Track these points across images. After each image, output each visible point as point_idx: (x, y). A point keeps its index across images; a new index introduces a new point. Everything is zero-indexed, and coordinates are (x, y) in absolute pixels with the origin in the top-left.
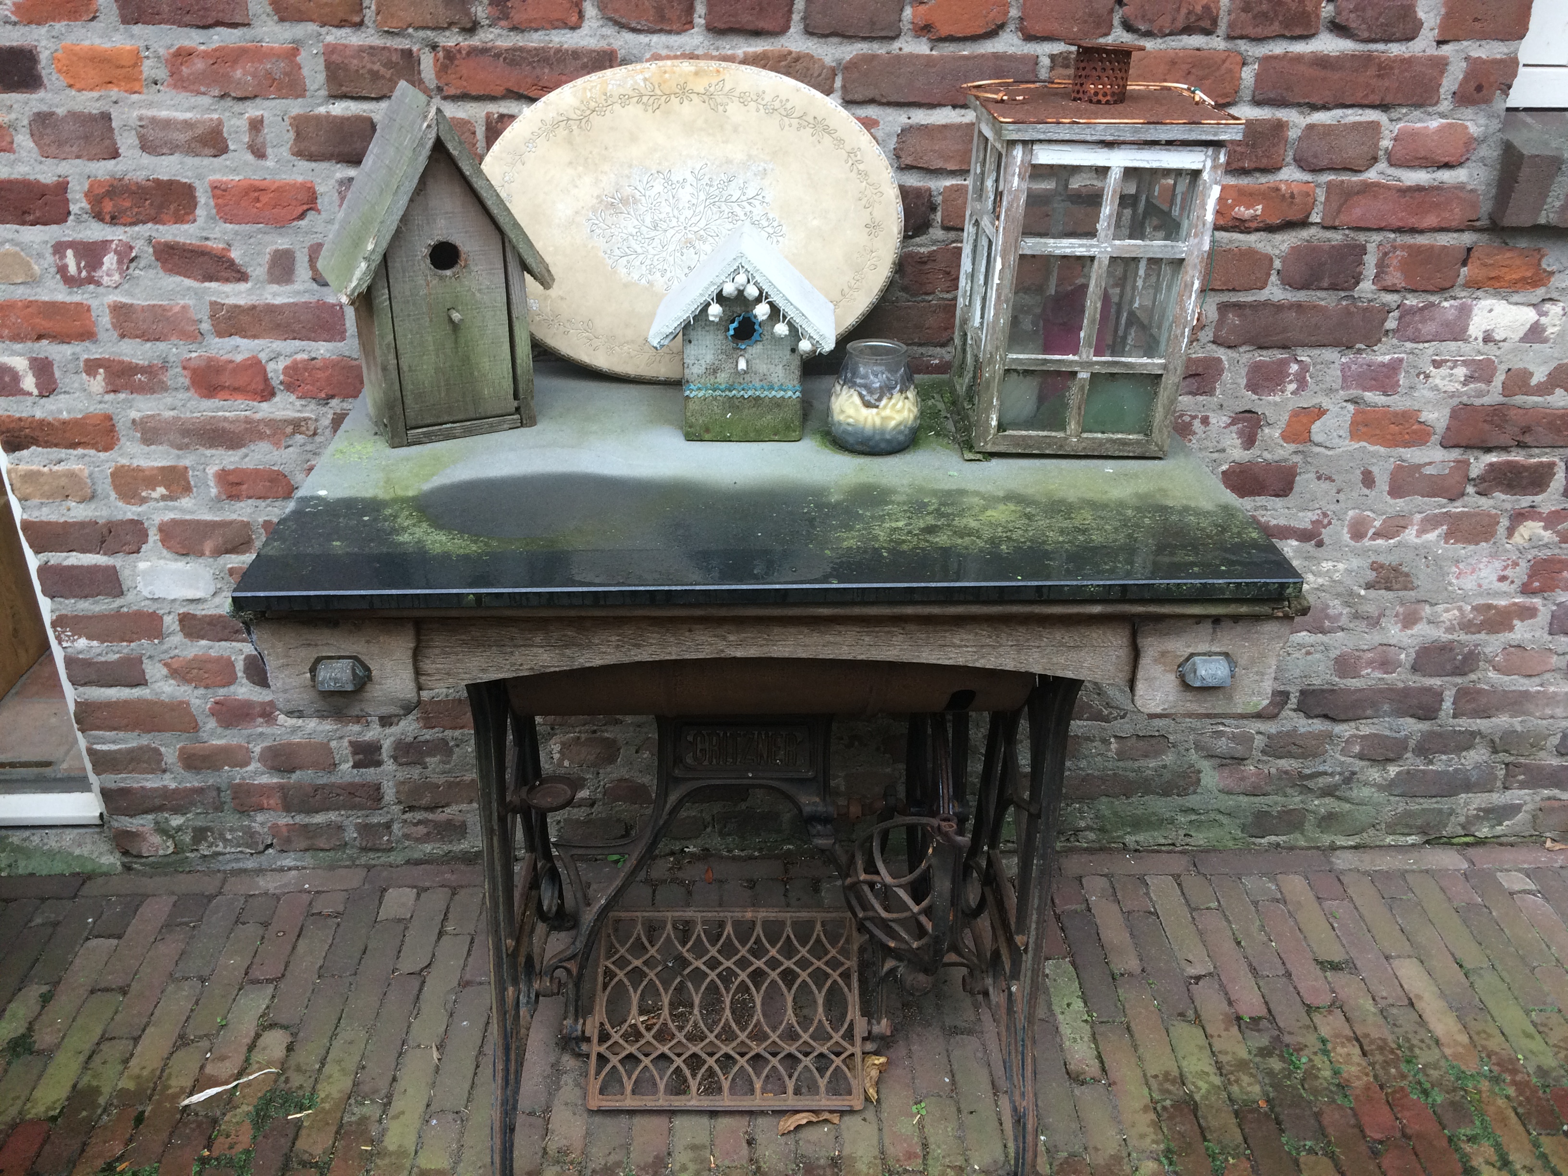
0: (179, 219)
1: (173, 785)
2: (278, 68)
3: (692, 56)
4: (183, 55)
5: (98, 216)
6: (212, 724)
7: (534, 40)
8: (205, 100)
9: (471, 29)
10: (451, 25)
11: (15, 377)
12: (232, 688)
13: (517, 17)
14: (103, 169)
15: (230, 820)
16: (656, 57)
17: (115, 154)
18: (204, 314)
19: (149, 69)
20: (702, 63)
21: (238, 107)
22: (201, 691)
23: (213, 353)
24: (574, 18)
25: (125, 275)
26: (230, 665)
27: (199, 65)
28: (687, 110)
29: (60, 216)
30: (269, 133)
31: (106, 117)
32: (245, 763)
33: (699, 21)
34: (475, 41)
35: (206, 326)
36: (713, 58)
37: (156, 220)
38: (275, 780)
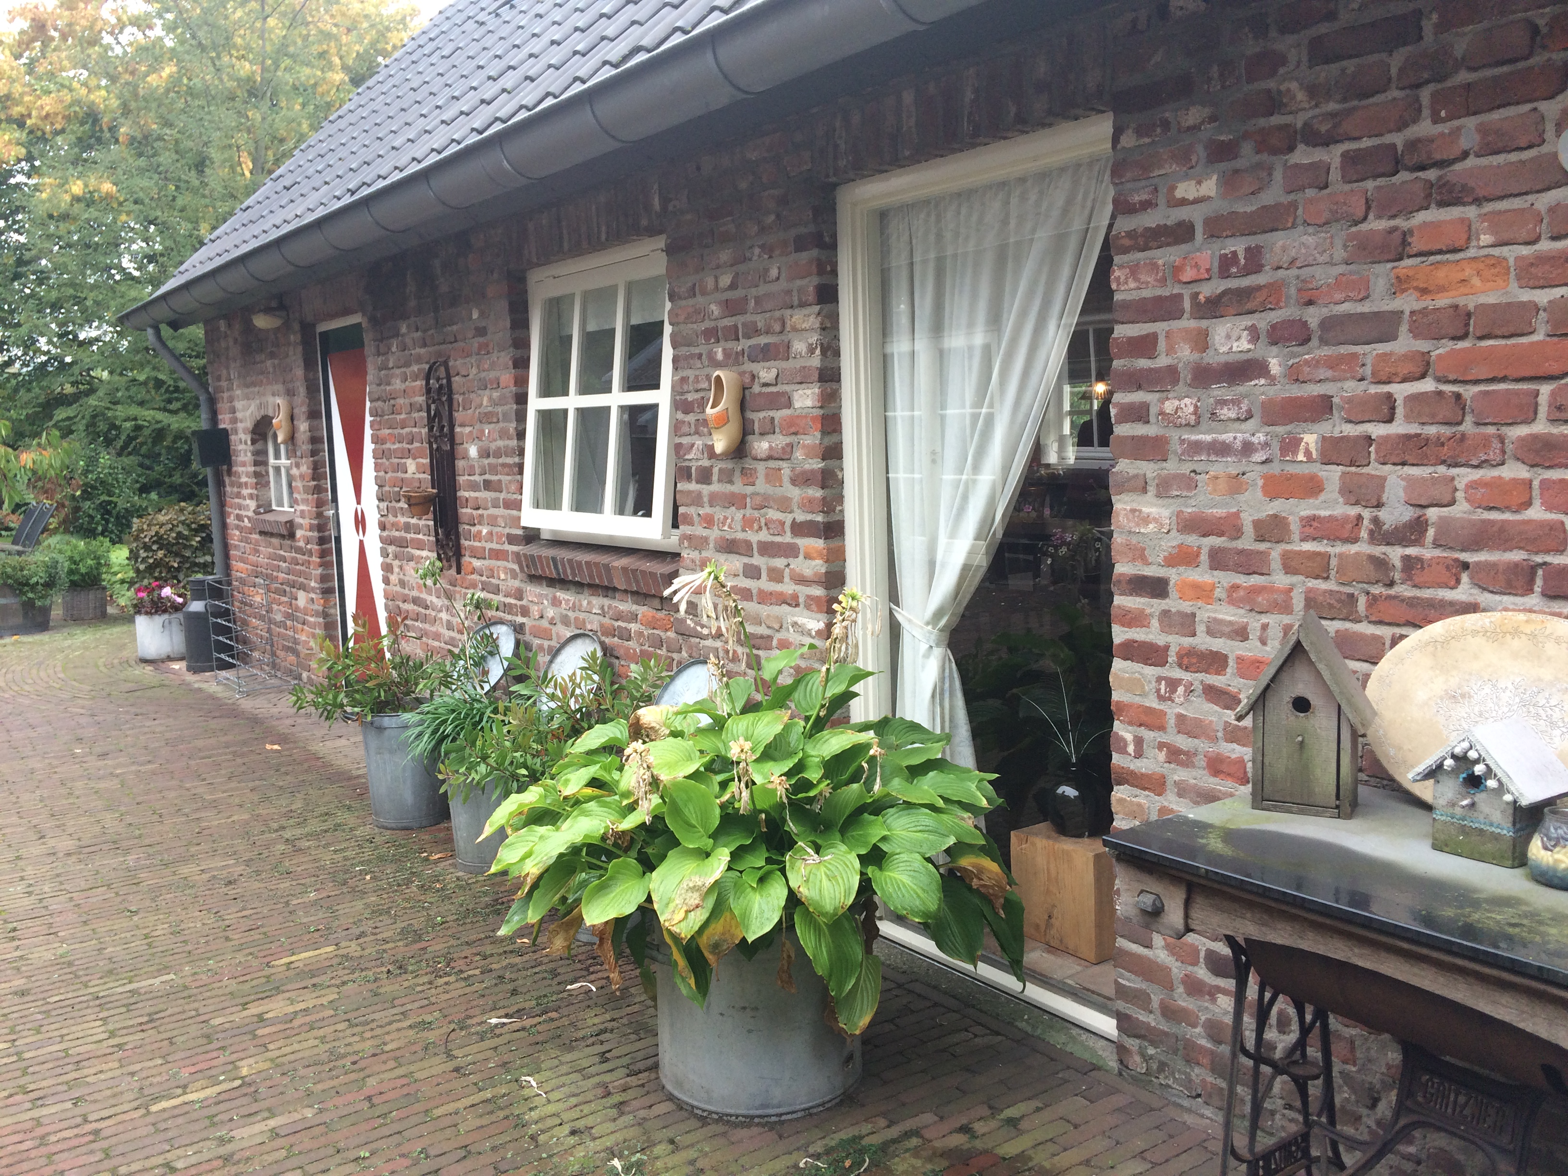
0: (1218, 673)
1: (1153, 1024)
2: (1280, 598)
3: (1531, 611)
4: (1235, 587)
5: (1180, 666)
6: (1181, 989)
7: (1426, 593)
8: (1242, 611)
9: (1391, 584)
10: (1377, 582)
11: (1126, 744)
12: (1196, 968)
13: (1417, 580)
14: (1187, 641)
15: (1180, 1064)
16: (1506, 609)
17: (1194, 635)
18: (1220, 727)
19: (1218, 593)
20: (1534, 615)
21: (1258, 617)
22: (1179, 964)
23: (1221, 750)
24: (1453, 583)
25: (1187, 700)
26: (1197, 951)
27: (1242, 593)
28: (1516, 644)
29: (1163, 663)
30: (1270, 632)
31: (1194, 615)
32: (1194, 1026)
33: (1538, 587)
34: (1392, 592)
35: (1220, 734)
36: (1545, 613)
37: (1207, 672)
38: (1209, 1045)
